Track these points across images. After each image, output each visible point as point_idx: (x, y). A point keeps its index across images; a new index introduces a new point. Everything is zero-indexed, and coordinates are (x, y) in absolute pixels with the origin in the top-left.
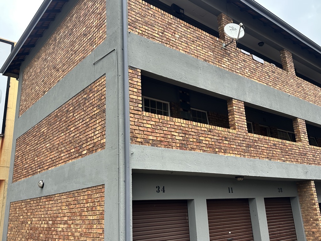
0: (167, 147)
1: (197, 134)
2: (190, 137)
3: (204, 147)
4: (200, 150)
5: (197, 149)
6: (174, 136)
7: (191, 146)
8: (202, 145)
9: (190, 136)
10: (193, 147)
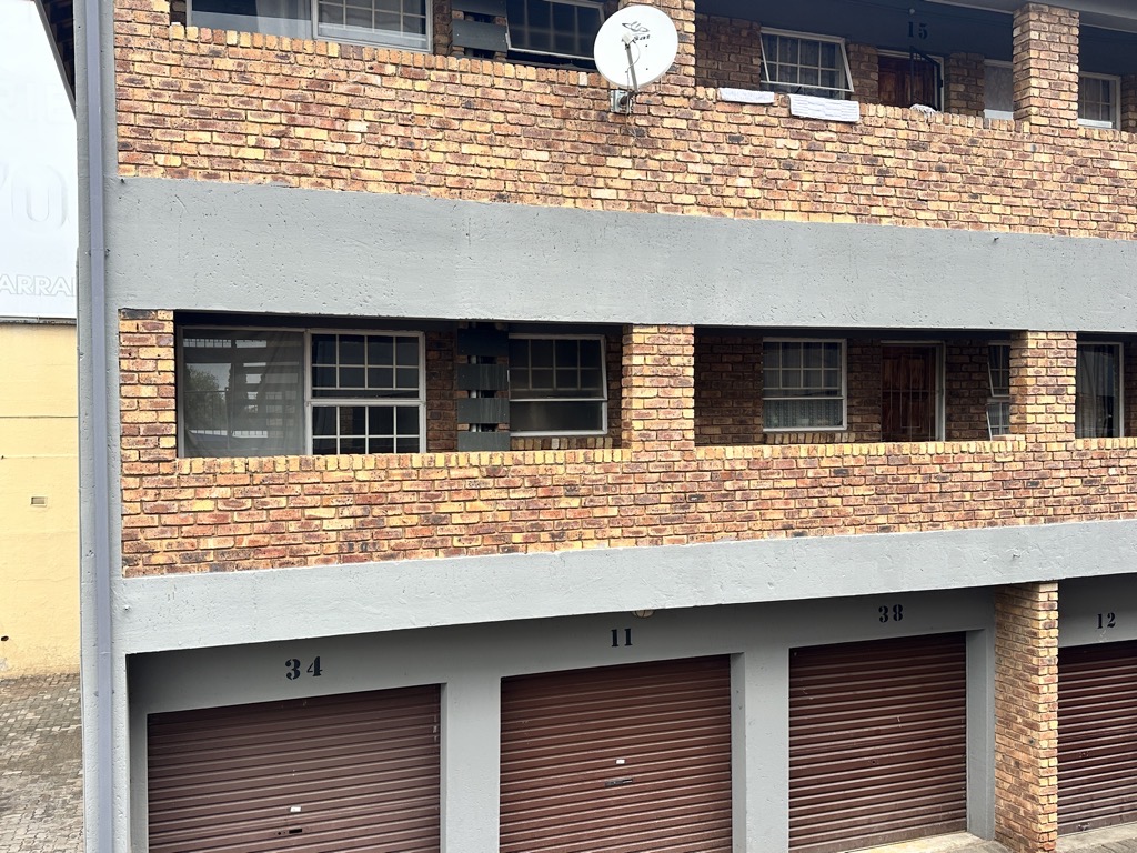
0: (280, 565)
1: (426, 496)
2: (390, 513)
3: (456, 539)
4: (437, 549)
5: (421, 550)
6: (317, 522)
7: (393, 543)
8: (448, 530)
9: (395, 509)
10: (403, 545)
